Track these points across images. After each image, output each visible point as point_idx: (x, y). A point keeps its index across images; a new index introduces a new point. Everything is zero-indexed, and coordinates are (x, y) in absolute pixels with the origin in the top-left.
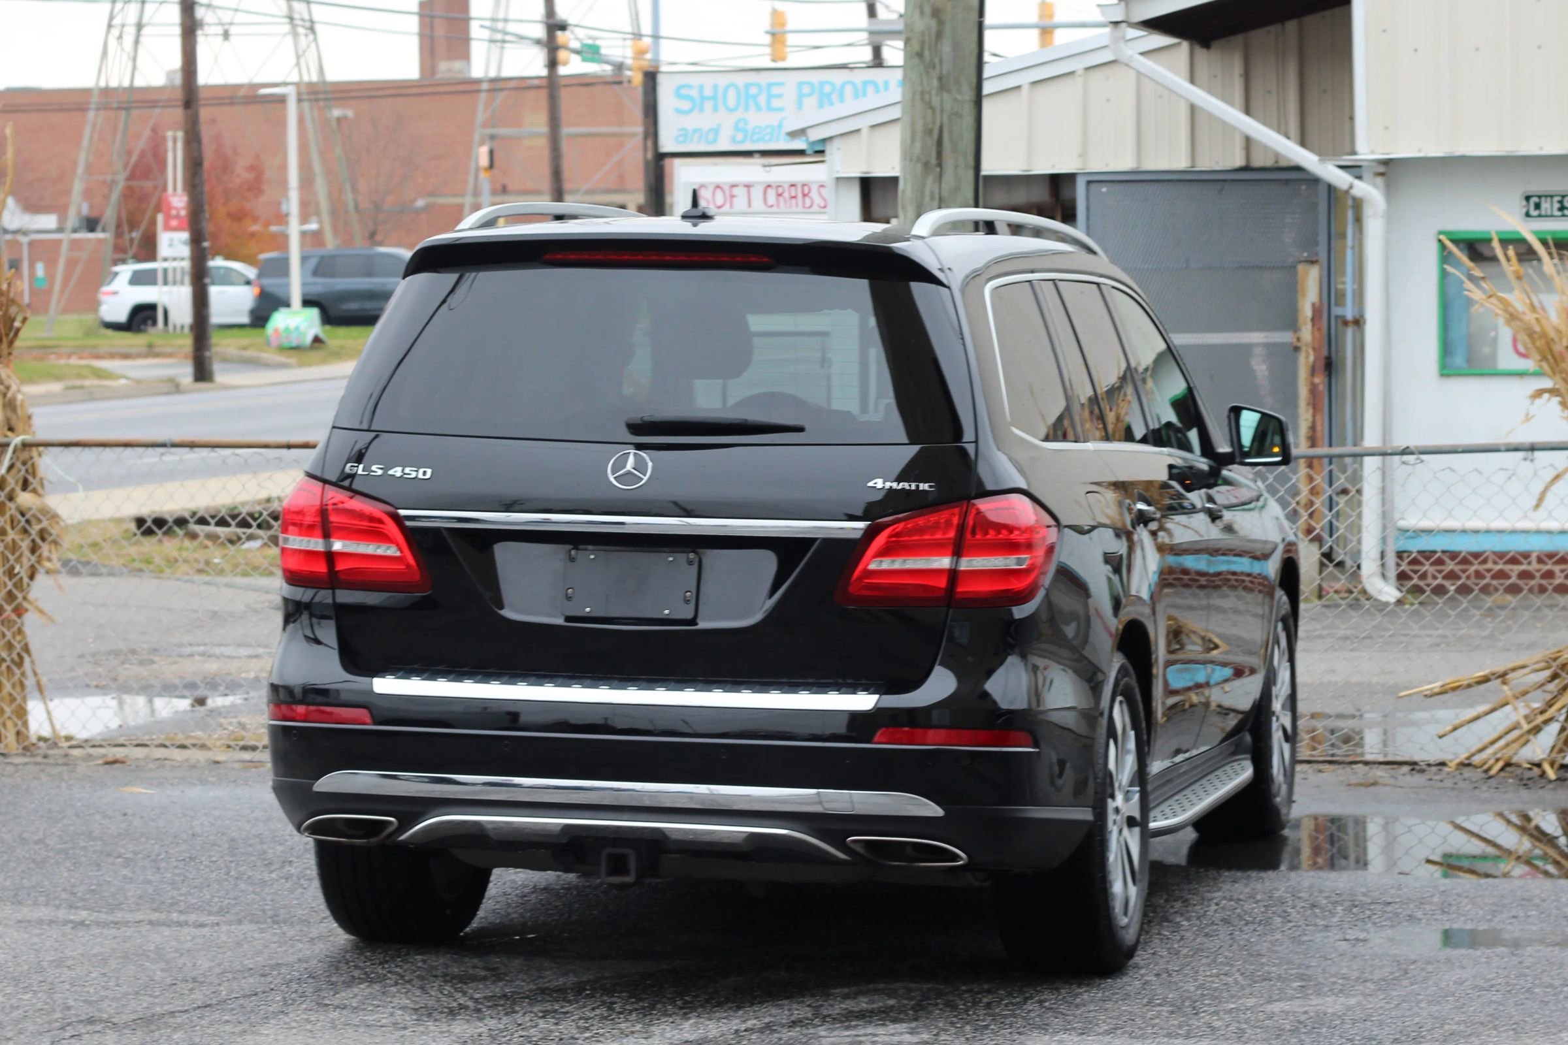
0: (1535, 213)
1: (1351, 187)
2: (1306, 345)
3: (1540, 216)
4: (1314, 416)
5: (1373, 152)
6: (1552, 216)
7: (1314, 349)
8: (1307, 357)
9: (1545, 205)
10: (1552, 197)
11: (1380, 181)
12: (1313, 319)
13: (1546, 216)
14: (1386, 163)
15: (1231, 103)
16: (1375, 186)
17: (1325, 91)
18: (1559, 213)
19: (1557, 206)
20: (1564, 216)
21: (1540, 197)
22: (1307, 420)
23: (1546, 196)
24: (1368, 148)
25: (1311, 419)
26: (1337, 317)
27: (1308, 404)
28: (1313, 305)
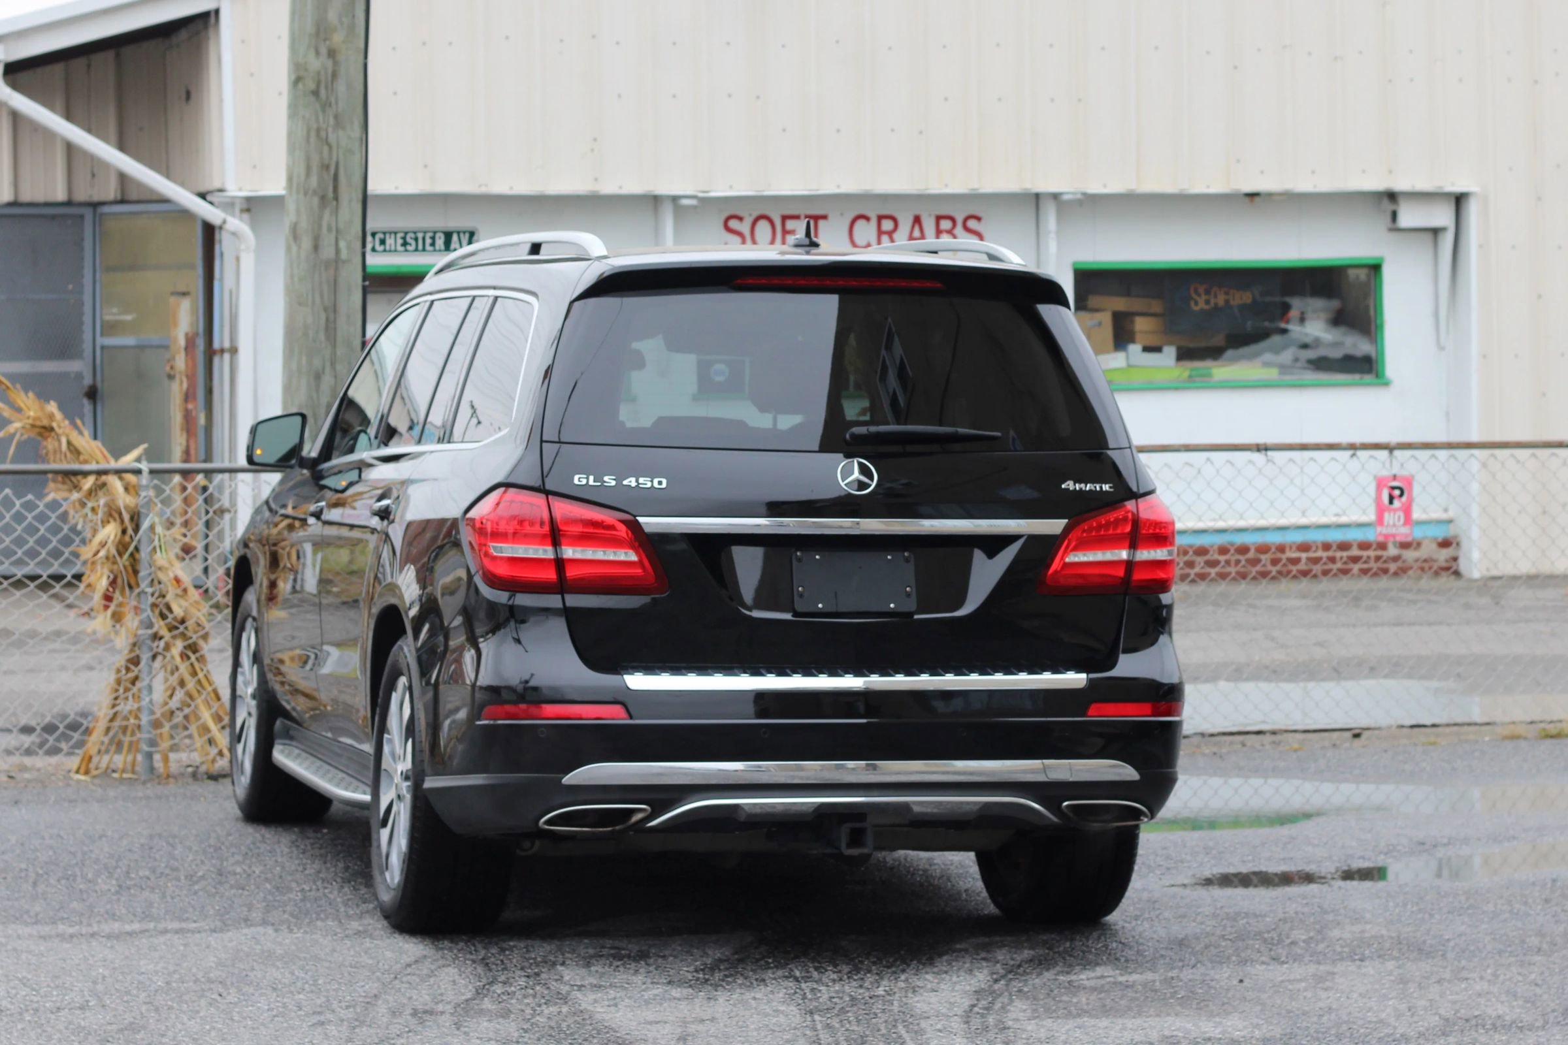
0: (382, 248)
1: (224, 222)
2: (180, 373)
3: (385, 251)
4: (188, 441)
5: (240, 190)
6: (396, 251)
7: (187, 376)
8: (181, 382)
9: (390, 241)
10: (396, 233)
11: (246, 216)
12: (186, 349)
13: (390, 251)
14: (249, 199)
15: (106, 139)
16: (241, 220)
17: (141, 129)
18: (402, 249)
19: (400, 241)
20: (406, 251)
21: (384, 233)
22: (181, 444)
23: (390, 233)
24: (237, 188)
25: (184, 443)
26: (103, 348)
27: (182, 430)
28: (187, 335)
